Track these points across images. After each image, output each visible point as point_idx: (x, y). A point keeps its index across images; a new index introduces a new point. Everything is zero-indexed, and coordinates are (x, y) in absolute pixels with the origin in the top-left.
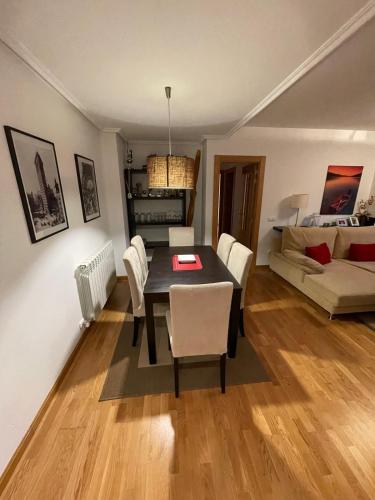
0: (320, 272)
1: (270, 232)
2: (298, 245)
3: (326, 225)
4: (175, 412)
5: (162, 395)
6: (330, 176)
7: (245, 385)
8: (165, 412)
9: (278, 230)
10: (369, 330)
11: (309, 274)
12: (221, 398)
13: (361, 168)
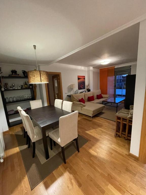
0: (85, 106)
1: (66, 97)
2: (76, 100)
3: (80, 93)
4: (68, 169)
5: (59, 167)
6: (79, 79)
7: (83, 146)
8: (65, 171)
9: (69, 96)
10: (100, 118)
11: (82, 107)
12: (79, 154)
13: (85, 76)
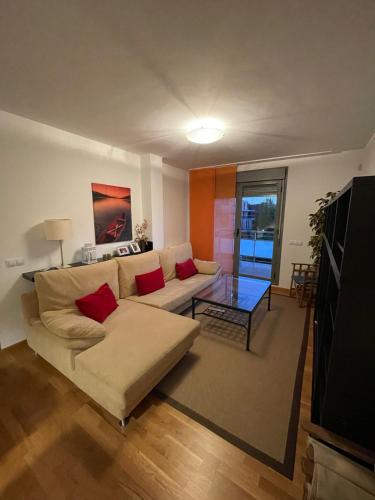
1: (18, 282)
3: (106, 258)
6: (98, 196)
9: (29, 277)
13: (128, 190)
